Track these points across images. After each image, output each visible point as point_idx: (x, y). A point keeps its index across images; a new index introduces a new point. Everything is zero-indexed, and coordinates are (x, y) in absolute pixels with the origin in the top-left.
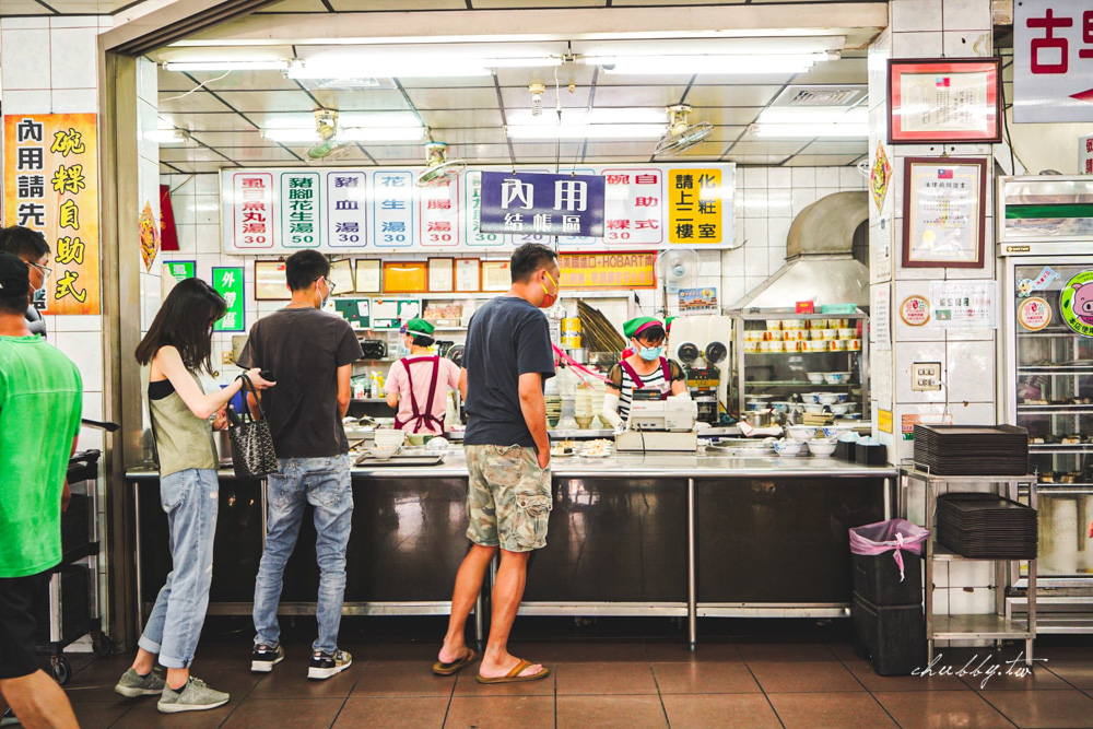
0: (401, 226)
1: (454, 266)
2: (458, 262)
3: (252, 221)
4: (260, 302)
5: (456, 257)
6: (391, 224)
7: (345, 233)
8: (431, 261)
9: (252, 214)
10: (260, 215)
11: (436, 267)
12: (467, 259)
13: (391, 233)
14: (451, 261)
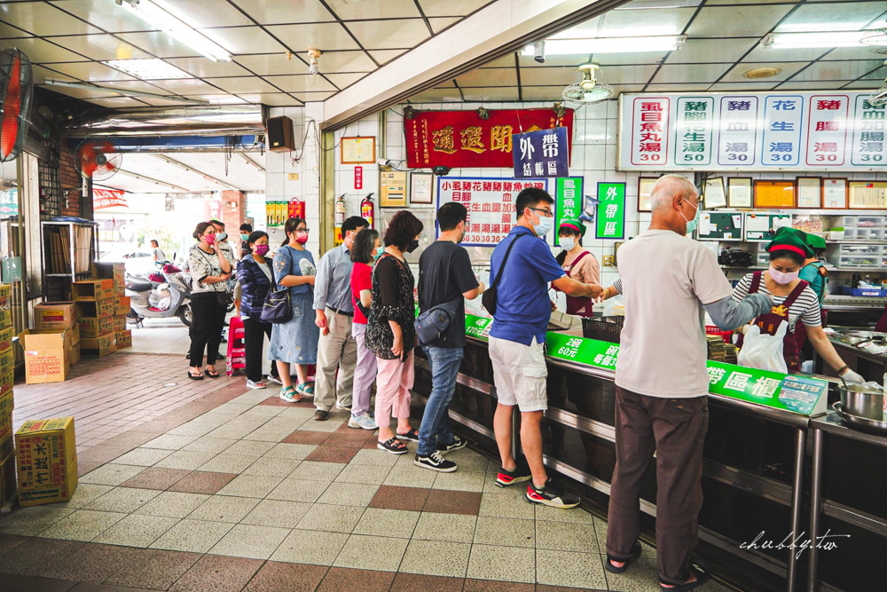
0: (789, 147)
1: (822, 185)
2: (826, 182)
3: (648, 141)
4: (641, 214)
5: (824, 176)
6: (778, 144)
7: (734, 152)
8: (800, 180)
9: (649, 134)
10: (656, 135)
11: (805, 185)
12: (834, 180)
13: (778, 153)
14: (818, 180)
